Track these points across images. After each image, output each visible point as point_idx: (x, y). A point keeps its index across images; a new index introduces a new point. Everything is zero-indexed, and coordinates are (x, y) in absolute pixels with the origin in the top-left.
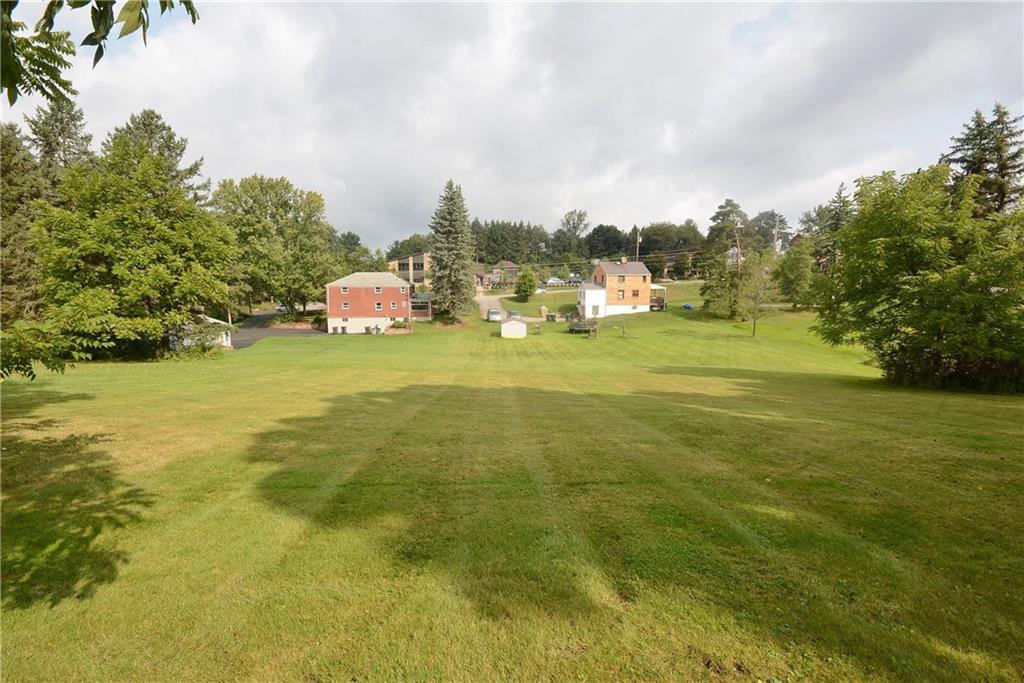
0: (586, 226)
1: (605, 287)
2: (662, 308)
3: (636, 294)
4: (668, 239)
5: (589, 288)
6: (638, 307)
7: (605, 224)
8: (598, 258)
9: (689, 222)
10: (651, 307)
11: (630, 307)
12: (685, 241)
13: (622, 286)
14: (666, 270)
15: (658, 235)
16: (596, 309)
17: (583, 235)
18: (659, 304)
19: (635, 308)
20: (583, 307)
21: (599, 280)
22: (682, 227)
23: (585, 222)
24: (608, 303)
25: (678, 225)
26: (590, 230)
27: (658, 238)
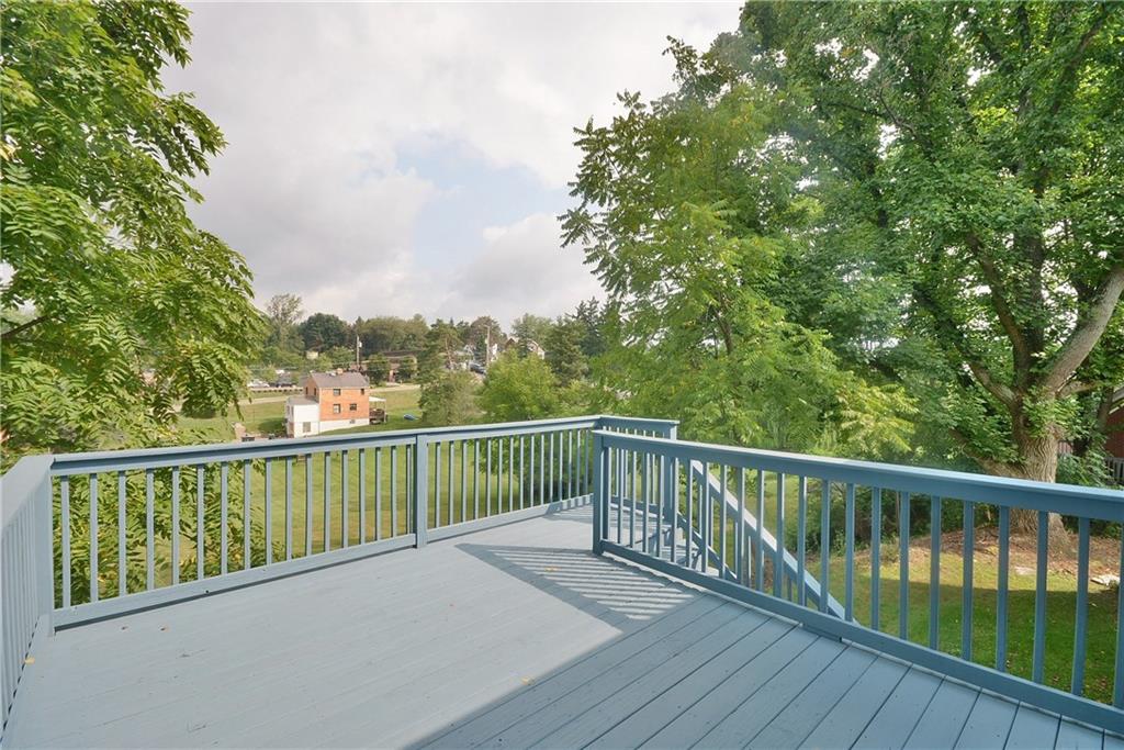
0: (300, 314)
1: (318, 402)
2: (382, 420)
3: (353, 407)
4: (396, 334)
5: (298, 404)
6: (357, 421)
7: (325, 312)
8: (316, 350)
9: (418, 317)
10: (371, 420)
11: (348, 421)
12: (414, 336)
13: (338, 400)
14: (391, 373)
15: (386, 329)
16: (307, 426)
17: (299, 322)
18: (378, 417)
19: (353, 422)
20: (292, 425)
21: (311, 392)
22: (410, 322)
23: (299, 309)
24: (322, 418)
25: (406, 319)
26: (305, 318)
27: (386, 333)
